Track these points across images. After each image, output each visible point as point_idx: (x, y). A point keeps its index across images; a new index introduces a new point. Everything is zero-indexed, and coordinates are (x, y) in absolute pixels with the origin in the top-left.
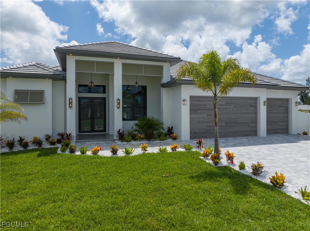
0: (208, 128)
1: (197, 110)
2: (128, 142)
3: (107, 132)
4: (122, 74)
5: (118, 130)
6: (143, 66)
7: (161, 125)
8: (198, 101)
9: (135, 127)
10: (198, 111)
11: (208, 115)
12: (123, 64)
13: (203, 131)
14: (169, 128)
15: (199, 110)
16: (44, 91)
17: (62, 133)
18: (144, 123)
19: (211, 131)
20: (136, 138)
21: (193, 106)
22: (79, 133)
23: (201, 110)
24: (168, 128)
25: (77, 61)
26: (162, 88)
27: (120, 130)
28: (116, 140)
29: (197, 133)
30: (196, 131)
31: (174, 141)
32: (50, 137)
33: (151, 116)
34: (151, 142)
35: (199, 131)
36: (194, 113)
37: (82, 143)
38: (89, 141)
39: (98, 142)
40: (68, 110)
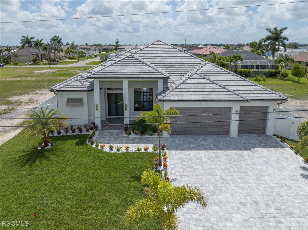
2: (128, 135)
13: (181, 130)
16: (82, 98)
17: (94, 122)
22: (108, 116)
23: (180, 116)
29: (176, 131)
30: (176, 130)
32: (87, 125)
34: (142, 136)
37: (104, 131)
38: (108, 130)
39: (113, 131)
40: (96, 111)
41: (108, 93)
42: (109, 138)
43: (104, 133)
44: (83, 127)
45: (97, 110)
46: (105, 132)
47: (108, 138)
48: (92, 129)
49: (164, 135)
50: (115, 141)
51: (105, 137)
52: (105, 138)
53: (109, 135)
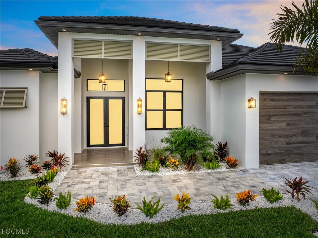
0: (288, 145)
1: (270, 116)
2: (153, 171)
3: (126, 146)
4: (146, 60)
5: (139, 150)
6: (179, 46)
7: (209, 142)
8: (272, 100)
9: (165, 145)
10: (272, 118)
11: (288, 125)
12: (147, 43)
13: (279, 152)
14: (221, 145)
15: (274, 115)
16: (27, 88)
17: (54, 152)
18: (181, 140)
19: (292, 151)
20: (167, 164)
21: (263, 109)
22: (87, 147)
23: (277, 115)
24: (219, 145)
25: (74, 40)
26: (209, 80)
27: (141, 148)
28: (135, 164)
29: (269, 155)
30: (269, 152)
31: (232, 169)
32: (34, 159)
33: (191, 125)
34: (192, 172)
35: (273, 152)
36: (265, 121)
37: (80, 170)
38: (93, 166)
39: (106, 169)
40: (61, 118)
41: (87, 97)
42: (101, 182)
43: (83, 174)
44: (22, 163)
45: (64, 114)
46: (85, 172)
47: (97, 183)
48: (47, 166)
49: (246, 163)
50: (122, 188)
51: (86, 180)
52: (89, 183)
53: (98, 177)
